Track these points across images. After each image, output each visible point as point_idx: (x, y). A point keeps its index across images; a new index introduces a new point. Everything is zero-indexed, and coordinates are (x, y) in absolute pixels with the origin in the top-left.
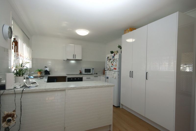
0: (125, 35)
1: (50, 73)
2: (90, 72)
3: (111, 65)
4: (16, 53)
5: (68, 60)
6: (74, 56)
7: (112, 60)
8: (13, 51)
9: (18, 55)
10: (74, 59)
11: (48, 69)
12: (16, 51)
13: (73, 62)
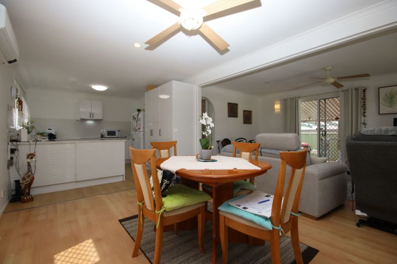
0: (148, 92)
1: (56, 136)
2: (115, 135)
3: (136, 125)
4: (20, 111)
5: (83, 120)
6: (91, 114)
7: (137, 119)
8: (17, 110)
9: (22, 114)
10: (92, 118)
11: (53, 132)
12: (20, 109)
13: (90, 122)
